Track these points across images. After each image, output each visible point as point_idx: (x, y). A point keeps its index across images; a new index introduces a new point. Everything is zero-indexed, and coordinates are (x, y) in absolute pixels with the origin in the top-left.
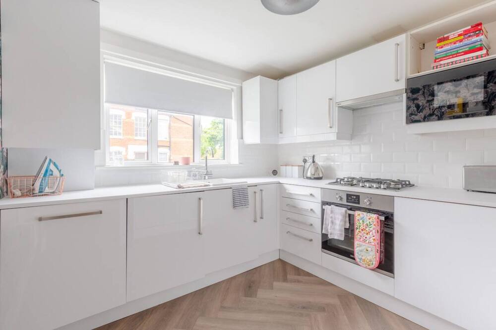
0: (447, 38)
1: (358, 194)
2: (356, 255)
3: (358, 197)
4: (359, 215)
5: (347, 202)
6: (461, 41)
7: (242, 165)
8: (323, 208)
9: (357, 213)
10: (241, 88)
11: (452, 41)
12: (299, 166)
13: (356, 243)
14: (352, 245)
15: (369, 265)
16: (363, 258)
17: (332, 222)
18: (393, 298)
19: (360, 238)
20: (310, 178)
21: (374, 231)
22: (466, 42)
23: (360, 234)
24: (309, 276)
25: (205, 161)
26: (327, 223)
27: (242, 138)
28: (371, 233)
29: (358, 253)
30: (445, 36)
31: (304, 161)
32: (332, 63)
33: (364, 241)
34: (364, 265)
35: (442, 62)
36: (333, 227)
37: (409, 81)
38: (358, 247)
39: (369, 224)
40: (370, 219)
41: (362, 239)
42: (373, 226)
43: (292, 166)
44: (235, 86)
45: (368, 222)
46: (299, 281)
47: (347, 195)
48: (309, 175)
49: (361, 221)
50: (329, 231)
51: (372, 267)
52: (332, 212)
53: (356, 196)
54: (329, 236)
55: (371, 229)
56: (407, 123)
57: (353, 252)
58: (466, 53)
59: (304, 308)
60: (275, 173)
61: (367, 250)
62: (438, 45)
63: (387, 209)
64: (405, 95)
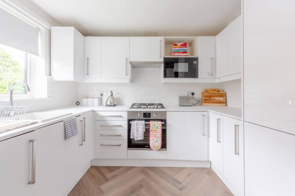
0: (176, 45)
1: (150, 112)
2: (151, 145)
3: (149, 114)
4: (152, 123)
5: (144, 117)
6: (181, 48)
7: (51, 99)
8: (130, 123)
9: (151, 122)
10: (50, 31)
11: (178, 46)
12: (98, 98)
13: (151, 139)
14: (148, 140)
15: (158, 148)
16: (155, 146)
17: (137, 131)
18: (166, 160)
19: (153, 136)
20: (110, 106)
21: (160, 130)
22: (183, 48)
23: (153, 133)
24: (119, 169)
25: (9, 95)
26: (133, 131)
27: (50, 75)
28: (158, 132)
29: (152, 144)
30: (176, 44)
31: (101, 95)
32: (127, 38)
33: (155, 137)
34: (155, 149)
35: (176, 54)
36: (137, 133)
37: (165, 59)
38: (152, 140)
39: (157, 127)
40: (158, 124)
41: (154, 136)
42: (160, 128)
43: (93, 98)
44: (44, 27)
45: (157, 126)
46: (116, 176)
47: (144, 113)
48: (109, 103)
49: (154, 127)
50: (135, 136)
51: (159, 148)
52: (137, 125)
53: (149, 113)
54: (135, 139)
55: (159, 129)
56: (164, 77)
57: (149, 144)
58: (183, 53)
59: (132, 192)
60: (78, 103)
61: (157, 141)
62: (174, 46)
63: (163, 118)
64: (163, 64)
